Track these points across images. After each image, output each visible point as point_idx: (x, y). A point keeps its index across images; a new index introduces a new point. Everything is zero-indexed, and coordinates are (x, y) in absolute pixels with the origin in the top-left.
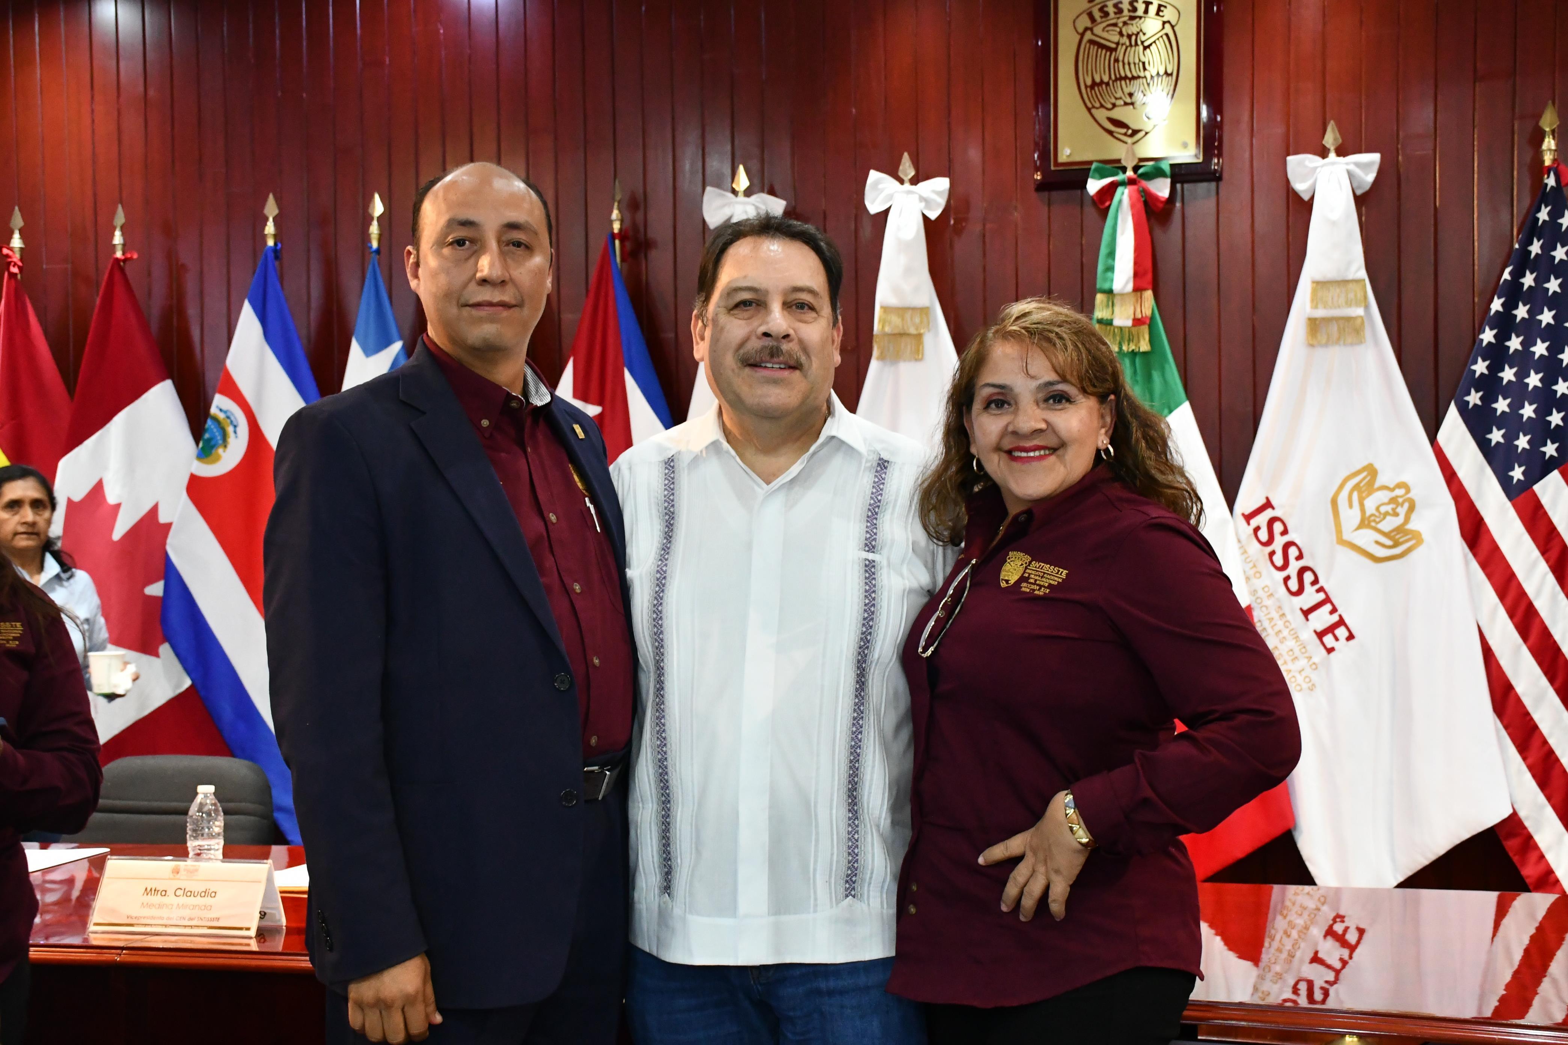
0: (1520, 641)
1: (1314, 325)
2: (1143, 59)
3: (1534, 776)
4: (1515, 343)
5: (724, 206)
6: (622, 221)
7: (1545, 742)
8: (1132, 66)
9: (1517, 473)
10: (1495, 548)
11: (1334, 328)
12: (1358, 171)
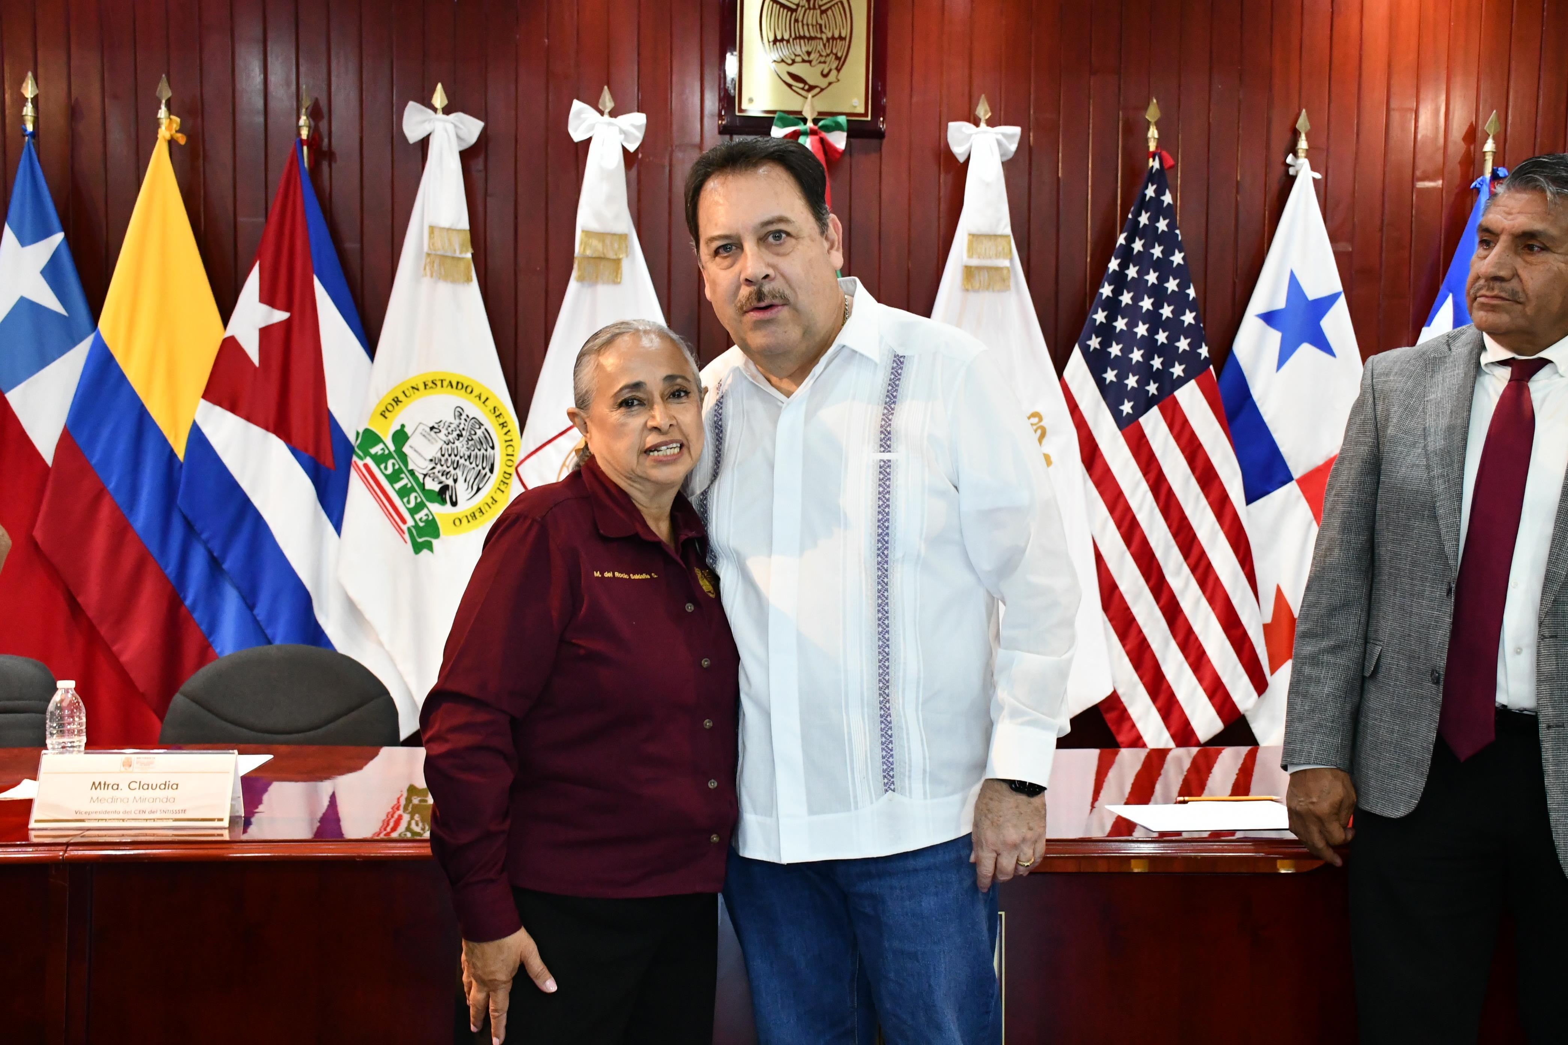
0: (1125, 547)
1: (969, 272)
2: (820, 21)
3: (1131, 660)
4: (1126, 298)
5: (424, 121)
6: (310, 127)
7: (1140, 631)
8: (810, 27)
9: (1127, 408)
10: (1107, 470)
11: (984, 276)
12: (1004, 141)
